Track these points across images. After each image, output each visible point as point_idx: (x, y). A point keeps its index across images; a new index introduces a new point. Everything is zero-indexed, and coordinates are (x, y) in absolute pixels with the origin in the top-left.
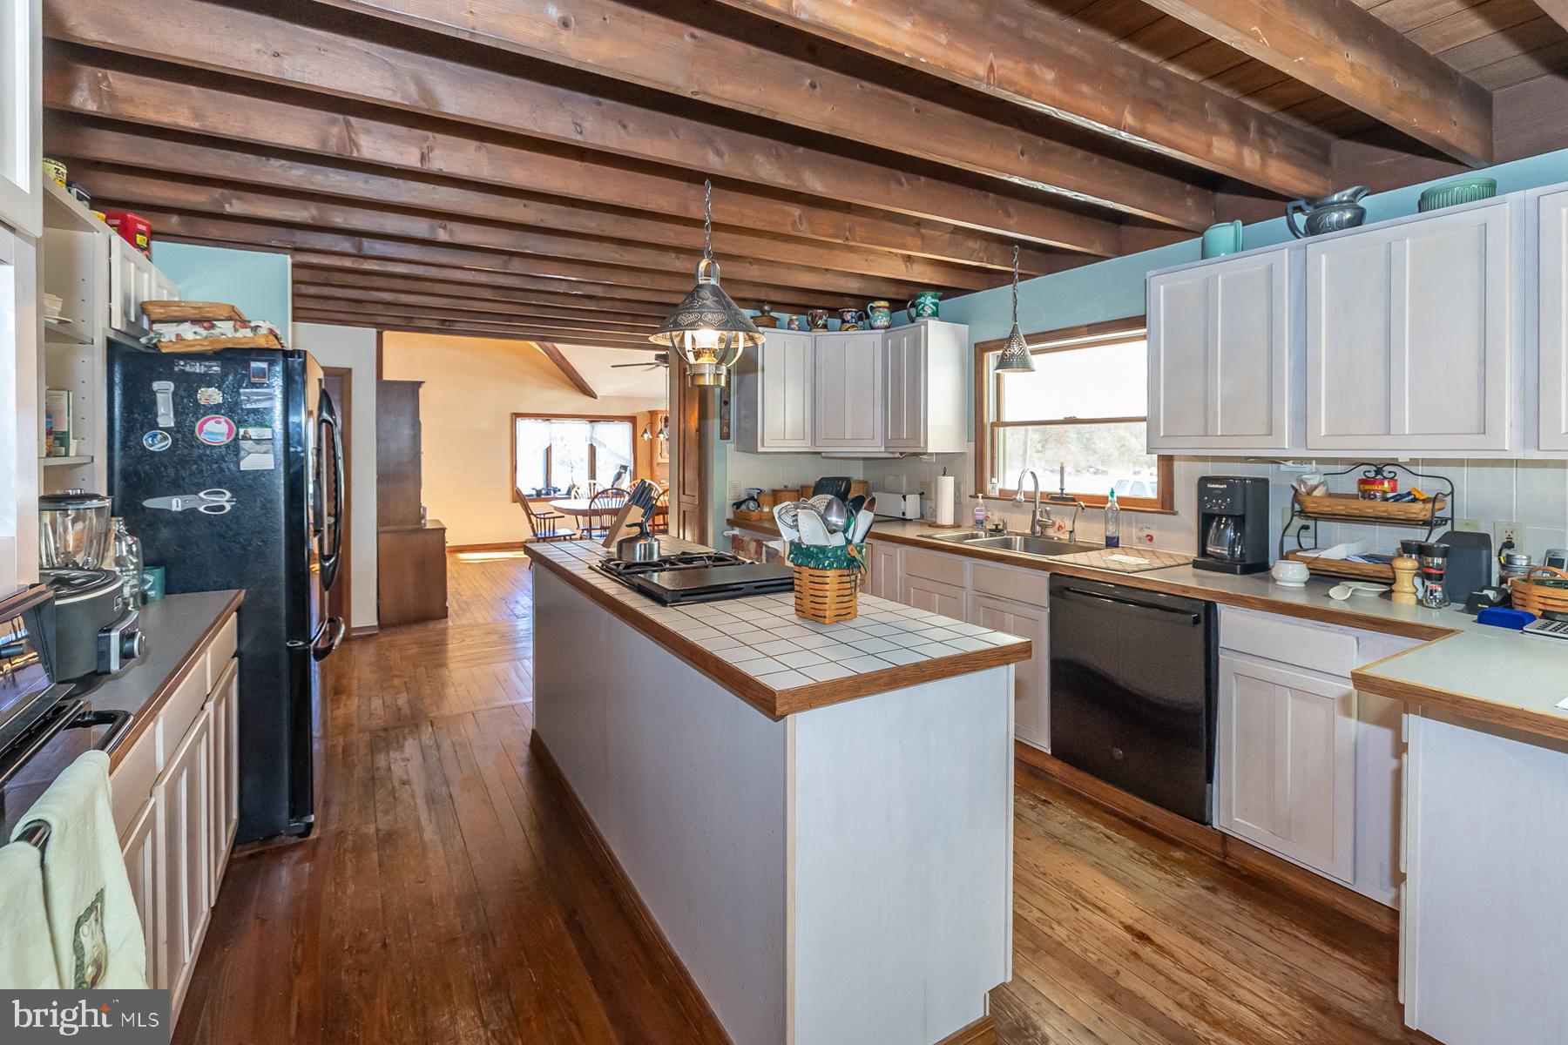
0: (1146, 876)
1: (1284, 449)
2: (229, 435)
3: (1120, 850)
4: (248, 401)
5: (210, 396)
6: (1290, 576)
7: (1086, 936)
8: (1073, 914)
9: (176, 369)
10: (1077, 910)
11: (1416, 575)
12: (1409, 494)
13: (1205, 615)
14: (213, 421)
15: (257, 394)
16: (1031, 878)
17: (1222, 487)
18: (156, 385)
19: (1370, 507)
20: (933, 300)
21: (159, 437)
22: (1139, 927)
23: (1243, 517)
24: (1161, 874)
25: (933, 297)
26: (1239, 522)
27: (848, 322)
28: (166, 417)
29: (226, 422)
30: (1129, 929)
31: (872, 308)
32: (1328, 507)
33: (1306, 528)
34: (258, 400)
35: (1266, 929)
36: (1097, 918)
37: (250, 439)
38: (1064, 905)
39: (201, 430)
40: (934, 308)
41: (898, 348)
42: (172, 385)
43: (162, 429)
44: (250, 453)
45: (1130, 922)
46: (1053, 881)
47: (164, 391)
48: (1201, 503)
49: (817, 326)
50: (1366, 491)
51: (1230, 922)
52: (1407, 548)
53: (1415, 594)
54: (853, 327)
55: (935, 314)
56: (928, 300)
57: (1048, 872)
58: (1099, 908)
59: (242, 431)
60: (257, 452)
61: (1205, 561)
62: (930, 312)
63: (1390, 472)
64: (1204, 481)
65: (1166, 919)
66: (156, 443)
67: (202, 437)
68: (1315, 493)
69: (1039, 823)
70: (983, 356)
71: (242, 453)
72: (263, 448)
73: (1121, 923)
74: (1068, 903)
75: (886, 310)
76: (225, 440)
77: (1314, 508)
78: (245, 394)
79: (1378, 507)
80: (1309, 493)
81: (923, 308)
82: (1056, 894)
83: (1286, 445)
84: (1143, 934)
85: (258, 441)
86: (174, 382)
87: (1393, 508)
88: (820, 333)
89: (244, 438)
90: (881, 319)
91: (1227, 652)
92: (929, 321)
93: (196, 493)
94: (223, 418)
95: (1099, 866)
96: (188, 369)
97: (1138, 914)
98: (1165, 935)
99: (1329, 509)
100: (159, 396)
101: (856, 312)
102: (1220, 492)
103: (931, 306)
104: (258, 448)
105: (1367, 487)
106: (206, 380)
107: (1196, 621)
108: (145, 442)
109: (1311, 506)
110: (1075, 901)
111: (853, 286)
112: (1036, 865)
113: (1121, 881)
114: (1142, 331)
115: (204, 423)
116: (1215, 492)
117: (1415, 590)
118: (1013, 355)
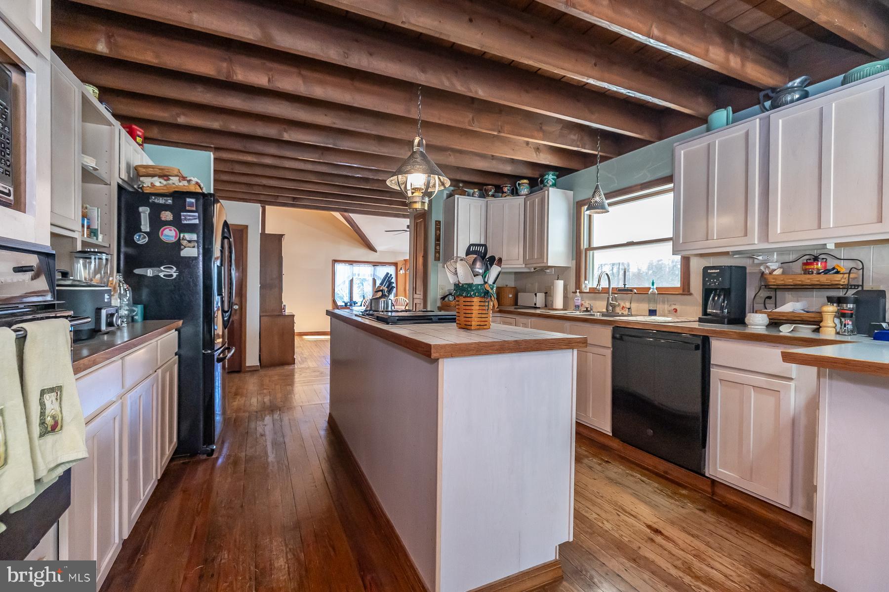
0: (663, 501)
1: (755, 244)
2: (176, 236)
3: (650, 488)
4: (185, 219)
5: (167, 216)
6: (757, 321)
7: (622, 528)
8: (617, 517)
9: (150, 201)
10: (619, 515)
11: (835, 316)
12: (834, 268)
13: (704, 345)
14: (168, 229)
15: (190, 216)
16: (594, 498)
17: (717, 271)
18: (141, 209)
19: (808, 279)
20: (553, 177)
21: (142, 236)
22: (655, 526)
23: (729, 289)
24: (673, 501)
25: (553, 175)
26: (727, 293)
27: (506, 193)
28: (145, 226)
29: (174, 230)
30: (649, 527)
31: (519, 184)
32: (782, 280)
33: (769, 298)
34: (190, 219)
35: (734, 533)
36: (631, 520)
37: (186, 240)
38: (612, 512)
39: (162, 234)
40: (554, 181)
41: (533, 204)
42: (148, 209)
43: (144, 232)
44: (185, 247)
45: (650, 523)
46: (607, 501)
47: (145, 212)
48: (704, 283)
49: (488, 195)
50: (806, 269)
51: (712, 528)
52: (830, 300)
53: (835, 327)
54: (508, 195)
55: (554, 185)
56: (550, 177)
57: (605, 495)
58: (632, 515)
59: (182, 235)
60: (189, 247)
61: (706, 317)
62: (551, 184)
63: (823, 259)
64: (706, 269)
65: (673, 523)
66: (141, 239)
67: (163, 238)
68: (775, 273)
69: (603, 472)
70: (581, 209)
71: (182, 247)
72: (192, 244)
73: (645, 523)
74: (614, 512)
75: (527, 185)
76: (173, 240)
77: (774, 282)
78: (184, 216)
79: (815, 279)
80: (770, 273)
81: (547, 181)
82: (607, 506)
83: (755, 242)
84: (657, 530)
85: (190, 242)
86: (149, 207)
87: (823, 279)
88: (490, 199)
89: (183, 239)
90: (524, 190)
91: (715, 367)
92: (550, 188)
93: (159, 267)
94: (173, 228)
95: (636, 495)
96: (156, 201)
97: (655, 520)
98: (669, 531)
99: (783, 282)
100: (142, 214)
101: (510, 187)
102: (715, 275)
103: (552, 180)
104: (189, 244)
105: (807, 267)
106: (166, 207)
107: (697, 348)
108: (135, 239)
109: (772, 281)
110: (619, 511)
111: (508, 169)
112: (598, 492)
113: (648, 503)
114: (671, 185)
115: (164, 230)
116: (713, 275)
117: (834, 325)
118: (596, 202)
